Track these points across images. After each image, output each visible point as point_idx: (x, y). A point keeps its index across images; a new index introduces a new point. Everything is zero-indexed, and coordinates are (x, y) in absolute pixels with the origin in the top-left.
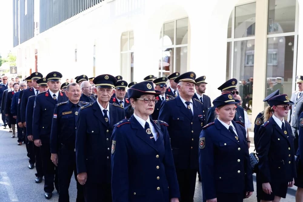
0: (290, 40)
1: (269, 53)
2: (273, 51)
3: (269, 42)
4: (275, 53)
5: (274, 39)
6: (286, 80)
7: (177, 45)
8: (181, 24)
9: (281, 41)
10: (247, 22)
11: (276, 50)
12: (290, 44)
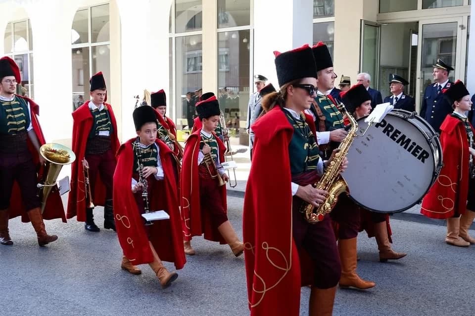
0: (245, 35)
1: (220, 54)
2: (224, 51)
3: (220, 39)
4: (226, 53)
5: (226, 34)
6: (241, 89)
7: (92, 44)
8: (97, 13)
9: (234, 36)
10: (190, 12)
11: (228, 49)
12: (245, 41)
